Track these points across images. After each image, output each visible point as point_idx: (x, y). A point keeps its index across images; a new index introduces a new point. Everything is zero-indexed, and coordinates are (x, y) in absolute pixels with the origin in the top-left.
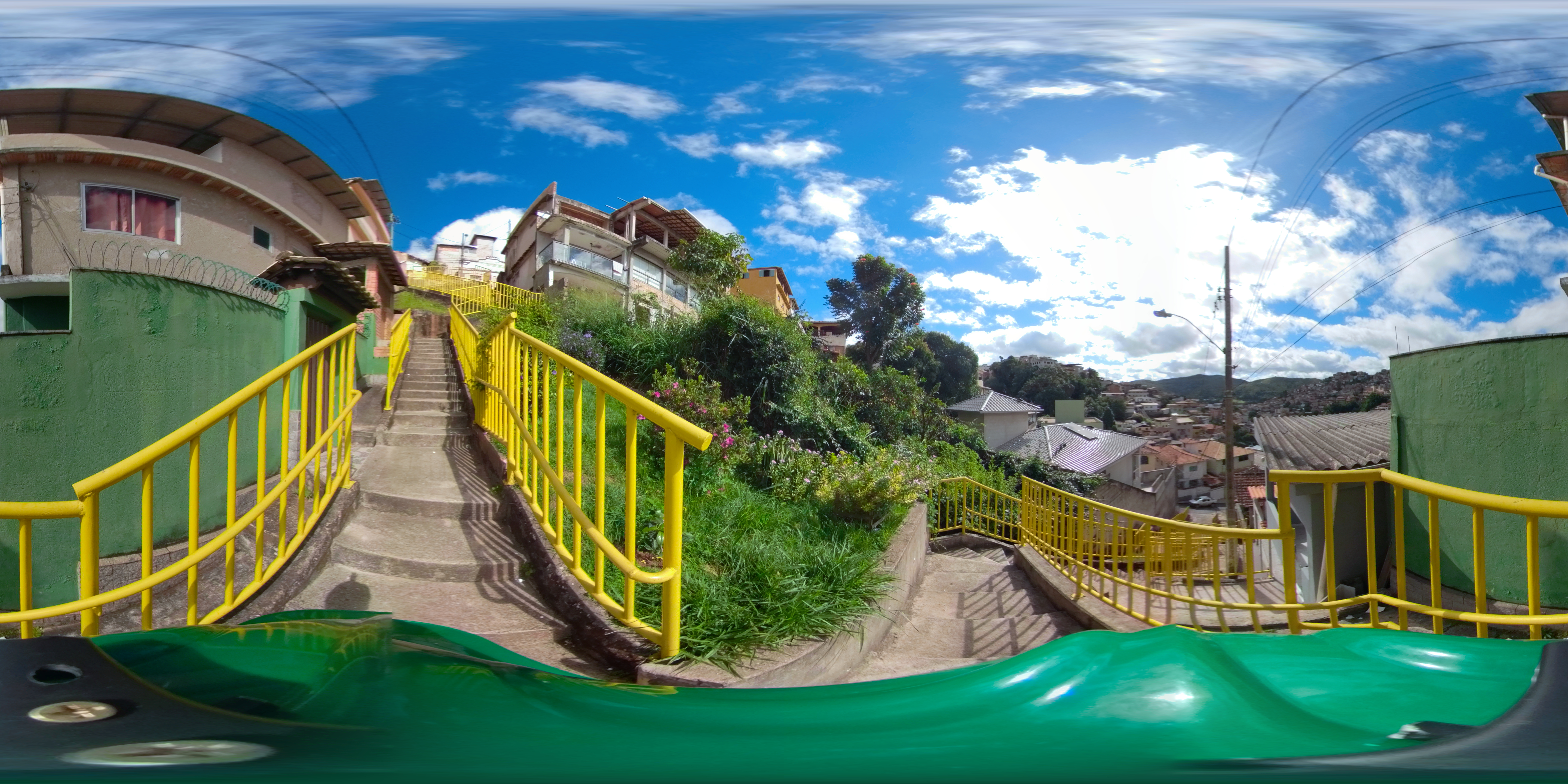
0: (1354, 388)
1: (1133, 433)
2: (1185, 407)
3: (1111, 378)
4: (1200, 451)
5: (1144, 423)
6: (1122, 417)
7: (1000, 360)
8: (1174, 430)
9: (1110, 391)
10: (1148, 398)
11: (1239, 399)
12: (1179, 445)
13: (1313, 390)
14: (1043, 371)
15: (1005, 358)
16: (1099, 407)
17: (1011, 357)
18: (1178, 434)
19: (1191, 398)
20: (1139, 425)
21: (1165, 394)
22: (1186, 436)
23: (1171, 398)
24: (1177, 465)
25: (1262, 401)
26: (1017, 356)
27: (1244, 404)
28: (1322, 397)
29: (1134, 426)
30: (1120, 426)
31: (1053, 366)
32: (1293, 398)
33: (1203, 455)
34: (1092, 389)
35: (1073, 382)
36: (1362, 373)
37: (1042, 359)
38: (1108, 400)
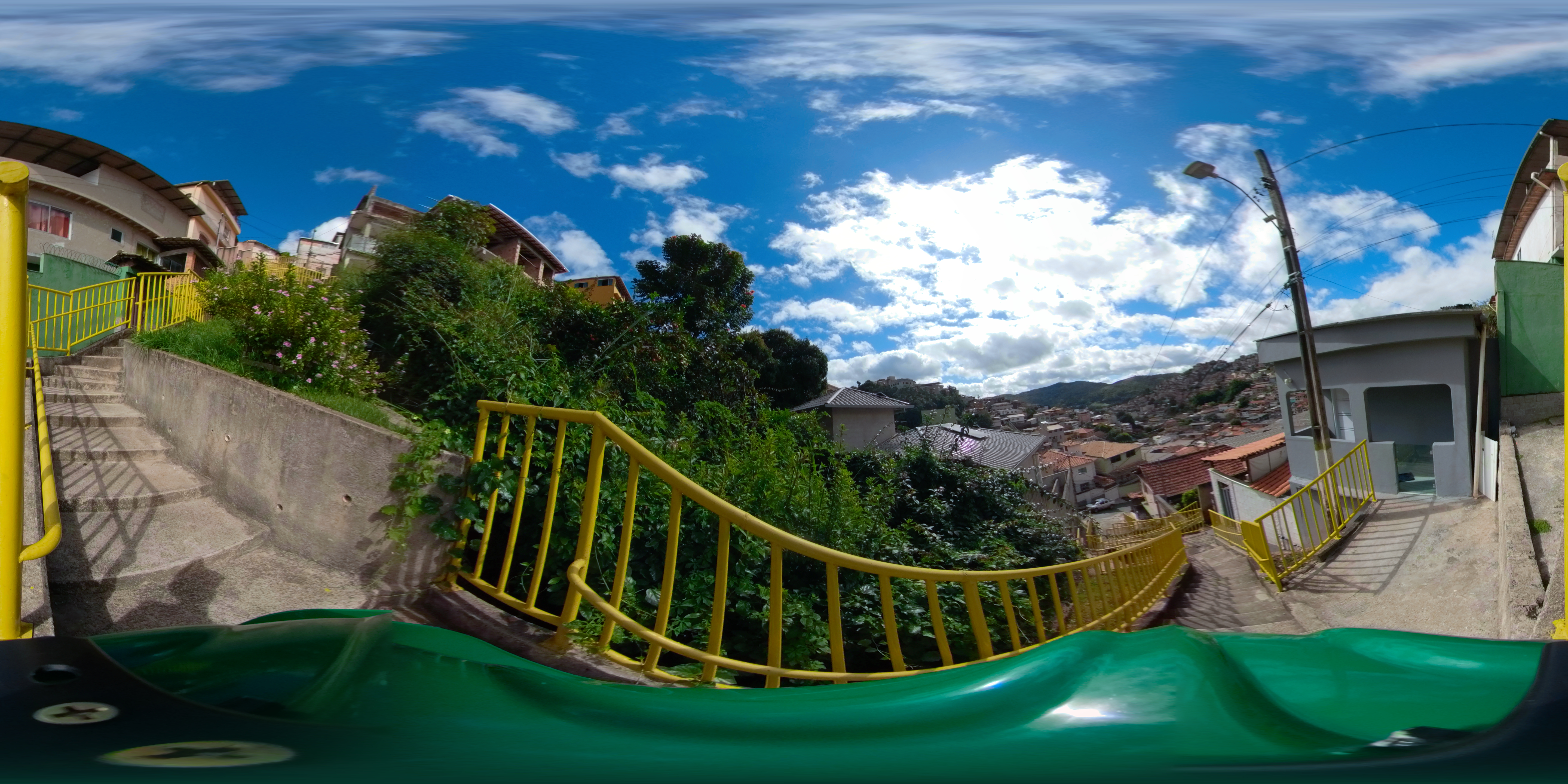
0: (1215, 377)
2: (1052, 415)
3: (971, 395)
9: (973, 408)
10: (1014, 410)
11: (1103, 401)
14: (902, 391)
19: (1054, 406)
21: (1030, 404)
23: (1037, 408)
25: (1128, 401)
27: (1109, 407)
28: (1185, 390)
31: (911, 386)
32: (1157, 395)
33: (1089, 456)
35: (934, 401)
36: (1221, 361)
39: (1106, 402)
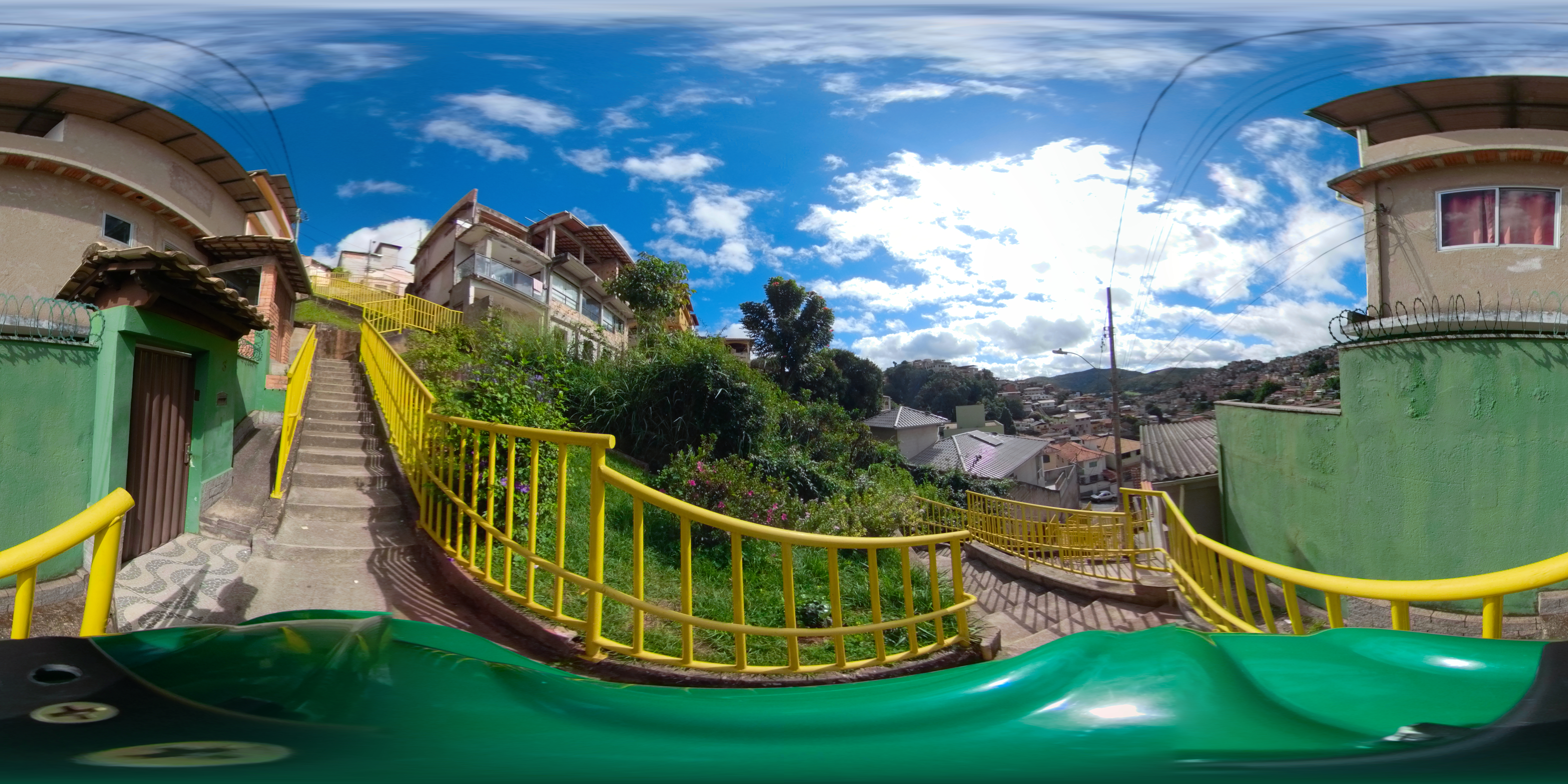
0: (1248, 376)
1: (1032, 432)
2: (1082, 403)
3: (1005, 377)
4: (1098, 447)
5: (1042, 421)
6: (1020, 416)
7: (893, 366)
8: (1073, 426)
9: (1006, 391)
10: (1045, 396)
11: (1135, 391)
12: (1078, 442)
13: (1208, 380)
14: (938, 375)
15: (899, 363)
16: (996, 408)
17: (904, 362)
18: (1076, 430)
19: (1086, 393)
20: (1037, 423)
21: (1062, 390)
22: (1085, 432)
23: (1067, 394)
24: (1077, 462)
25: (1158, 392)
26: (910, 360)
27: (1141, 396)
28: (1217, 386)
29: (1032, 425)
30: (1018, 425)
31: (947, 369)
32: (1188, 389)
33: (1102, 451)
34: (989, 391)
35: (968, 384)
36: (1256, 361)
37: (936, 362)
38: (1005, 399)
39: (1139, 391)
